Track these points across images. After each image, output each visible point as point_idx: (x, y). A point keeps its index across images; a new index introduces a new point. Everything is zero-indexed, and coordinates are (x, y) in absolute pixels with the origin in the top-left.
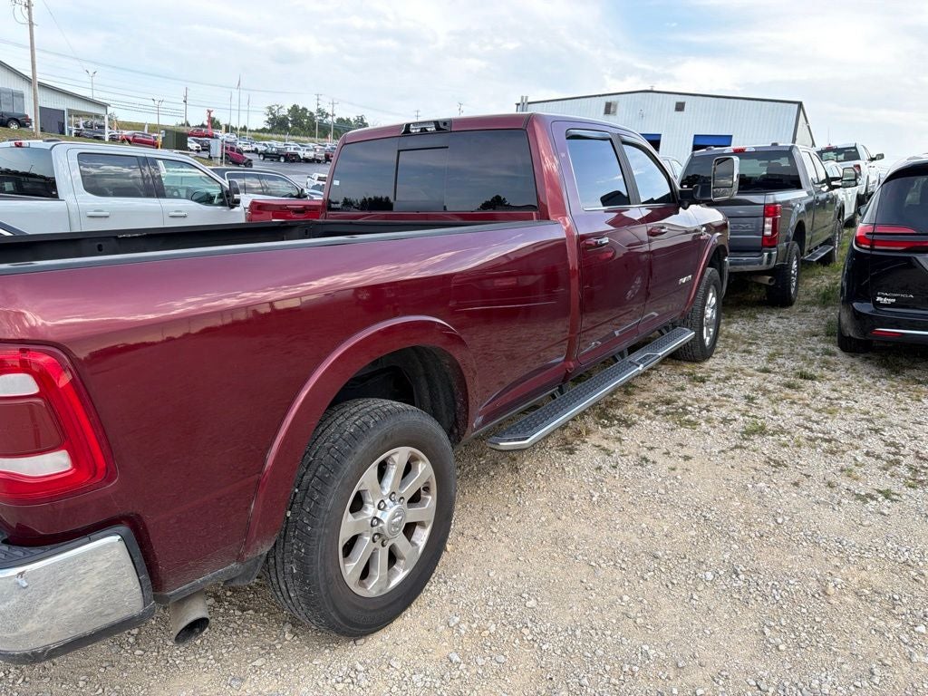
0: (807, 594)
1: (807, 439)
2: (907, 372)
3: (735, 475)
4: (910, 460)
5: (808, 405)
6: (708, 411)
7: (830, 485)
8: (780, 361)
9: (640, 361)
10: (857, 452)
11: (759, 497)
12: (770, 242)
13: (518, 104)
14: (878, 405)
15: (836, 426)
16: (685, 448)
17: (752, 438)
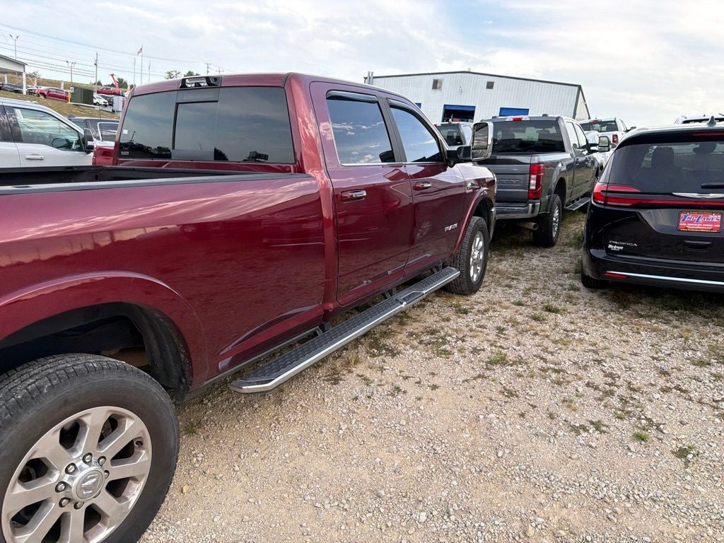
0: (509, 537)
1: (541, 370)
2: (633, 307)
3: (472, 404)
4: (622, 391)
5: (547, 336)
6: (463, 341)
7: (551, 416)
8: (533, 295)
9: (404, 299)
10: (580, 382)
11: (488, 429)
12: (535, 195)
13: (366, 78)
14: (604, 337)
15: (565, 357)
16: (436, 377)
17: (494, 367)
